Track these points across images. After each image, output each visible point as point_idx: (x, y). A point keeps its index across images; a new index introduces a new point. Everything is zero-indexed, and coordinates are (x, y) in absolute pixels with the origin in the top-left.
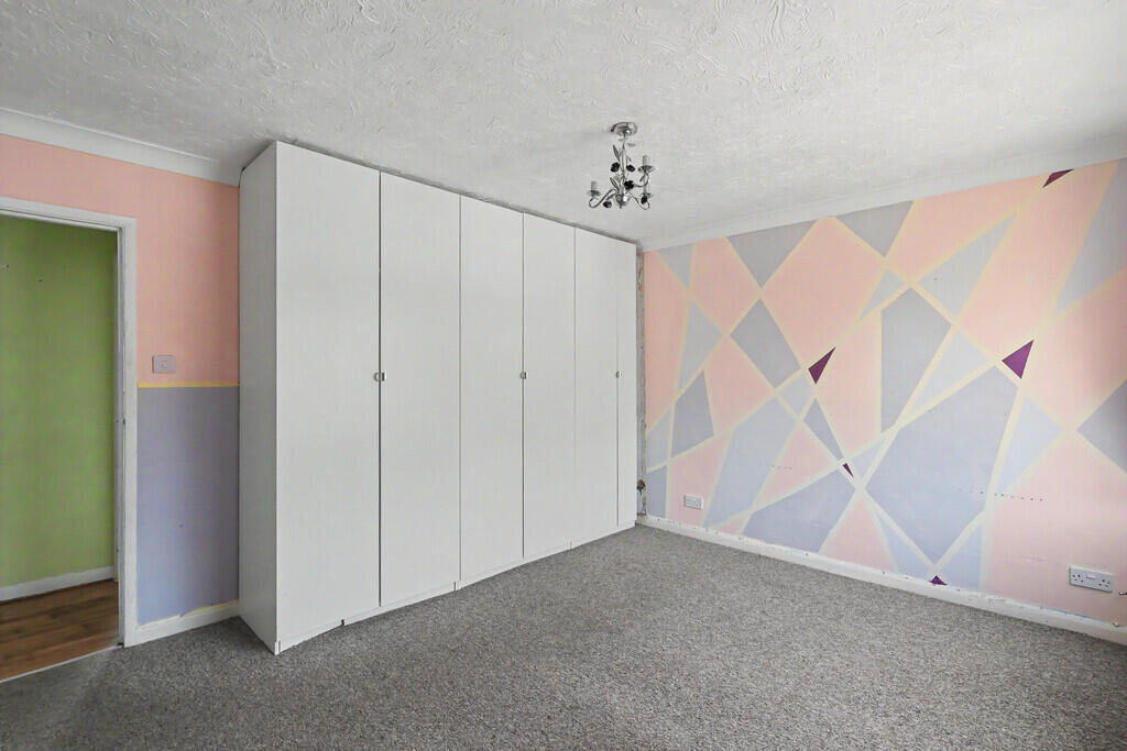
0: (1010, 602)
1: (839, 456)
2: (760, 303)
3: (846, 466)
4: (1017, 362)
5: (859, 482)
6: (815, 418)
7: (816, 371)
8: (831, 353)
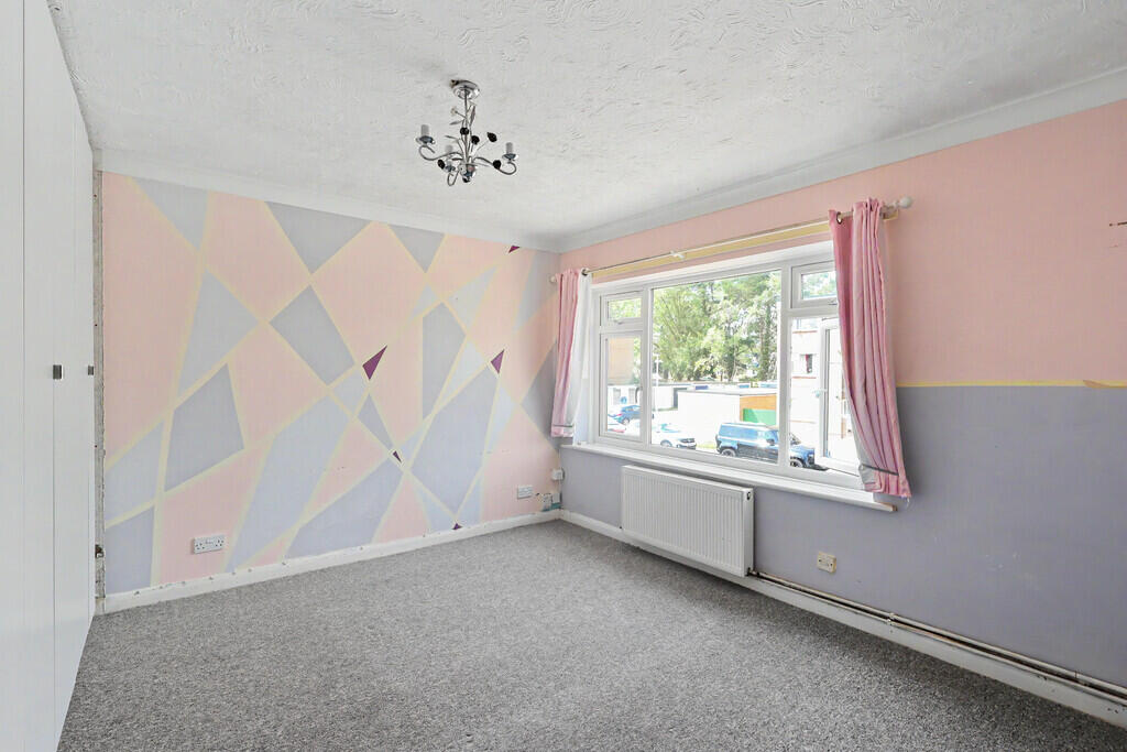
0: (494, 522)
1: (390, 446)
2: (310, 289)
3: (395, 454)
4: (497, 363)
5: (405, 466)
6: (369, 415)
7: (370, 367)
8: (383, 351)
